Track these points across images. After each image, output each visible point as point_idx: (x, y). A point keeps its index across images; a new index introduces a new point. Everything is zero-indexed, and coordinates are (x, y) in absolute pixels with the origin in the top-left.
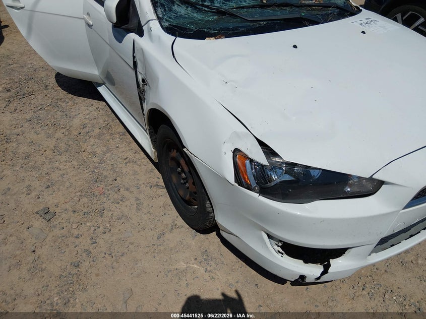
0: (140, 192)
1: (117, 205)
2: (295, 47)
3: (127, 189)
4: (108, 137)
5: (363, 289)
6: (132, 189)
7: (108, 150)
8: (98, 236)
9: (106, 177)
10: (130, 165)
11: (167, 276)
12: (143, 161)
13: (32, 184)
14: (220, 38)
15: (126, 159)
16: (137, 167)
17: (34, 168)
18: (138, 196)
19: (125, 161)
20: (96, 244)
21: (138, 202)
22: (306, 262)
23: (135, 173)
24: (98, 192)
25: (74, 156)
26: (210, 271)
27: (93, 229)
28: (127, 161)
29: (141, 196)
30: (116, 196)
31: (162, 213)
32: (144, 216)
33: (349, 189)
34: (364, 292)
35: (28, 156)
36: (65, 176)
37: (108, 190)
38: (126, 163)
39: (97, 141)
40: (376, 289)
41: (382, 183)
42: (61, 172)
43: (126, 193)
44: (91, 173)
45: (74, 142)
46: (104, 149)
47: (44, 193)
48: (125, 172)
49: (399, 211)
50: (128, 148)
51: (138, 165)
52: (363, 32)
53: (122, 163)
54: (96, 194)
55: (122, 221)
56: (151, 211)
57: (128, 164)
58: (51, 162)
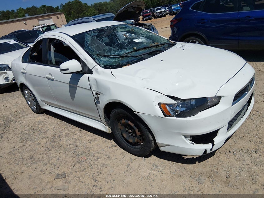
0: (106, 152)
1: (98, 161)
2: (162, 61)
3: (98, 153)
4: (72, 135)
5: (230, 153)
6: (100, 152)
7: (76, 140)
8: (96, 178)
9: (83, 152)
10: (93, 142)
11: (142, 181)
12: (98, 138)
13: (43, 169)
14: (129, 65)
15: (89, 140)
16: (97, 142)
17: (39, 161)
18: (105, 154)
19: (89, 142)
20: (97, 181)
21: (107, 156)
22: (204, 144)
23: (98, 145)
24: (83, 159)
25: (59, 149)
26: (161, 171)
27: (91, 175)
28: (90, 141)
29: (107, 153)
30: (94, 158)
31: (122, 157)
32: (114, 161)
33: (209, 104)
34: (231, 154)
35: (31, 157)
36: (60, 159)
37: (88, 157)
38: (90, 142)
39: (67, 138)
40: (235, 151)
41: (220, 97)
42: (56, 158)
43: (99, 155)
44: (73, 152)
45: (54, 143)
46: (74, 140)
47: (53, 170)
48: (92, 147)
49: (230, 107)
50: (86, 136)
51: (96, 141)
52: (183, 50)
53: (88, 143)
54: (83, 161)
55: (104, 167)
56: (117, 158)
57: (91, 142)
58: (47, 155)
